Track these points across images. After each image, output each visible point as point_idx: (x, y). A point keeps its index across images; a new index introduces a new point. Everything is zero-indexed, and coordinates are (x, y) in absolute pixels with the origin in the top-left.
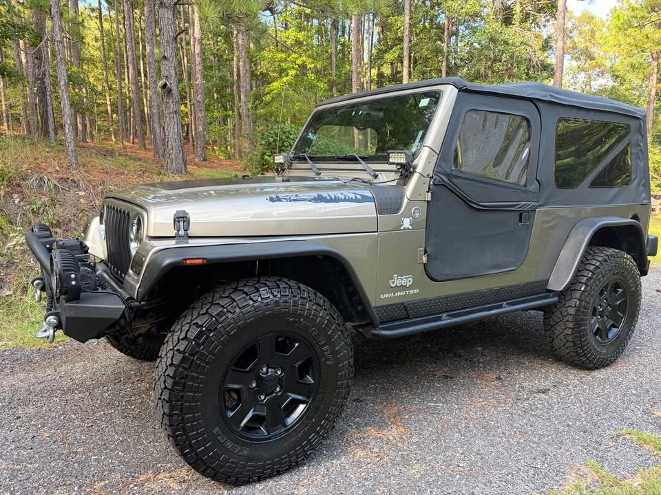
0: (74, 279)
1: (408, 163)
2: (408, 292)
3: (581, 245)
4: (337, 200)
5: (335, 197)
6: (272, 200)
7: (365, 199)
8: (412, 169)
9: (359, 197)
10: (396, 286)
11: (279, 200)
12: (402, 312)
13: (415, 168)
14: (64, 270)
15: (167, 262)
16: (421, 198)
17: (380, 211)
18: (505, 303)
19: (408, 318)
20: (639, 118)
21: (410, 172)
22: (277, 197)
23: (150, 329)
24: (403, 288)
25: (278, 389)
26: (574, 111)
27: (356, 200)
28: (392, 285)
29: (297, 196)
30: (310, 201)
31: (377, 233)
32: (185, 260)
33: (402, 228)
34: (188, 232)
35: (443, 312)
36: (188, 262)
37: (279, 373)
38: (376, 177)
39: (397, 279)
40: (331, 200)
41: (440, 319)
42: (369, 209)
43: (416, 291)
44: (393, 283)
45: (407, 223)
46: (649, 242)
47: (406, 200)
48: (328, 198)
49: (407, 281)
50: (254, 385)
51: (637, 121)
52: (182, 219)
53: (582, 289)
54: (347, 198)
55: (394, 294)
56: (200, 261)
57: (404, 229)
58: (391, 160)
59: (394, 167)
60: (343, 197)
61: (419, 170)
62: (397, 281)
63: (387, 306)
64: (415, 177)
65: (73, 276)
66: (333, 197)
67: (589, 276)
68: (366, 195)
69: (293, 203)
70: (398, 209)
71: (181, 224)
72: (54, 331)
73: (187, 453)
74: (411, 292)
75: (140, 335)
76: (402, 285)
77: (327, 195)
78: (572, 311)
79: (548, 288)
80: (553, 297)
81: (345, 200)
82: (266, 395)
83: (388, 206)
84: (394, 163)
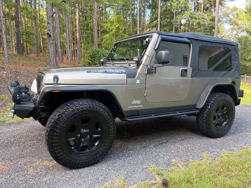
0: (18, 97)
1: (139, 60)
2: (139, 106)
3: (209, 92)
4: (112, 73)
5: (111, 72)
6: (88, 72)
7: (122, 73)
8: (140, 63)
9: (120, 72)
10: (134, 104)
11: (90, 72)
12: (136, 113)
13: (141, 62)
14: (15, 94)
15: (47, 91)
16: (144, 73)
17: (128, 77)
18: (178, 112)
19: (139, 115)
20: (234, 45)
21: (140, 64)
22: (90, 71)
23: (46, 116)
24: (137, 104)
25: (88, 136)
26: (206, 43)
27: (119, 73)
28: (133, 103)
29: (97, 71)
30: (102, 73)
31: (126, 85)
32: (53, 90)
33: (136, 83)
34: (58, 82)
35: (152, 114)
36: (54, 91)
37: (88, 131)
38: (130, 65)
39: (135, 101)
40: (110, 73)
41: (151, 116)
42: (124, 76)
43: (142, 106)
44: (133, 102)
45: (138, 82)
46: (240, 92)
47: (138, 74)
48: (109, 72)
49: (139, 102)
50: (79, 136)
51: (234, 47)
52: (56, 78)
53: (209, 107)
54: (116, 72)
55: (134, 107)
56: (58, 91)
57: (137, 84)
58: (134, 60)
59: (134, 62)
60: (114, 72)
61: (143, 63)
62: (134, 102)
63: (131, 111)
64: (142, 65)
65: (18, 96)
66: (110, 72)
67: (212, 102)
68: (123, 71)
69: (95, 73)
70: (135, 77)
71: (56, 79)
72: (14, 115)
73: (54, 156)
74: (140, 106)
75: (43, 117)
76: (136, 104)
77: (108, 71)
78: (205, 115)
79: (196, 107)
80: (198, 110)
81: (115, 73)
82: (84, 138)
83: (131, 75)
84: (134, 61)
